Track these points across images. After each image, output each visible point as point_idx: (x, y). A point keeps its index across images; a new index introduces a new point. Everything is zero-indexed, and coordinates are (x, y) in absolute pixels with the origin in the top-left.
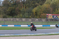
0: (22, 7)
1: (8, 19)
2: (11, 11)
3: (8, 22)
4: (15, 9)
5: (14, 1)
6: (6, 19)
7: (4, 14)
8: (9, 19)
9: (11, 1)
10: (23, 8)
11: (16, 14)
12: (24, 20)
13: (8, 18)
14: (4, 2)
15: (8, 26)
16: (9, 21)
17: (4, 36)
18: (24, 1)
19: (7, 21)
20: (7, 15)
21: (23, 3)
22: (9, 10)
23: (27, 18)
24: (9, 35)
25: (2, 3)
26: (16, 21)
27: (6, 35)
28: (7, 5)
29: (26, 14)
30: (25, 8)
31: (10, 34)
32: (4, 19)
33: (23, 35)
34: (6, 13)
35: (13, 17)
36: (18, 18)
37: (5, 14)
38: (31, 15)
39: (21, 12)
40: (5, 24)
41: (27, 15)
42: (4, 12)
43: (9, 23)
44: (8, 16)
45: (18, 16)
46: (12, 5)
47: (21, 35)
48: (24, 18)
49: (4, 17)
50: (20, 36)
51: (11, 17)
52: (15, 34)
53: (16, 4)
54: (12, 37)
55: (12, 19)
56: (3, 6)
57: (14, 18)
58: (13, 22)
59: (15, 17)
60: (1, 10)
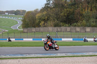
1: (63, 28)
2: (68, 16)
3: (62, 33)
4: (73, 12)
6: (59, 29)
11: (75, 20)
12: (88, 29)
15: (63, 39)
16: (64, 32)
17: (56, 57)
19: (61, 31)
20: (61, 22)
21: (88, 2)
22: (64, 13)
23: (93, 27)
24: (64, 55)
25: (52, 2)
26: (76, 32)
27: (59, 55)
29: (92, 20)
30: (91, 10)
31: (66, 53)
32: (56, 28)
33: (87, 54)
34: (59, 18)
35: (71, 25)
37: (57, 20)
39: (84, 17)
40: (58, 37)
43: (64, 35)
44: (62, 24)
45: (79, 24)
46: (70, 5)
47: (85, 54)
48: (89, 27)
49: (56, 26)
50: (83, 56)
51: (67, 25)
52: (75, 52)
54: (69, 58)
55: (68, 29)
56: (54, 7)
57: (72, 27)
58: (70, 33)
59: (75, 26)
60: (51, 14)
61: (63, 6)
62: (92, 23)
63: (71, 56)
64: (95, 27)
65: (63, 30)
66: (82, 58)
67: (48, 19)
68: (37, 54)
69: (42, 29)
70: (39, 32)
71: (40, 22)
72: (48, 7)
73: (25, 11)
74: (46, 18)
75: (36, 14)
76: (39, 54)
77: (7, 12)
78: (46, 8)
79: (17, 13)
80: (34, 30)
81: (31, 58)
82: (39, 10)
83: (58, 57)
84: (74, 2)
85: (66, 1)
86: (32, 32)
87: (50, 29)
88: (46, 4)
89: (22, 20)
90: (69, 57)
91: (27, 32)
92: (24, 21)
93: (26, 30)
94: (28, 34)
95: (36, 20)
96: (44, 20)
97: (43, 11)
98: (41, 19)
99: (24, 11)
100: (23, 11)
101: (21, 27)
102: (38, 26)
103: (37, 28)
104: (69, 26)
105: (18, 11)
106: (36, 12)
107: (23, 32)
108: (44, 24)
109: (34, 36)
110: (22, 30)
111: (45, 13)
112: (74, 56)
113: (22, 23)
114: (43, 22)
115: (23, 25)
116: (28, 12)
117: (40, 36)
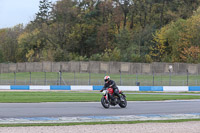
0: (118, 23)
1: (73, 64)
2: (83, 39)
3: (71, 74)
4: (95, 31)
5: (94, 3)
6: (65, 66)
7: (59, 48)
9: (81, 4)
10: (121, 28)
11: (98, 46)
12: (125, 67)
13: (71, 63)
14: (57, 6)
15: (73, 88)
16: (74, 72)
17: (58, 125)
18: (126, 3)
19: (69, 71)
20: (70, 51)
21: (125, 10)
22: (76, 34)
23: (135, 61)
24: (74, 119)
25: (50, 10)
26: (100, 72)
27: (65, 120)
28: (68, 17)
29: (134, 47)
30: (131, 27)
32: (58, 64)
33: (123, 118)
34: (65, 43)
35: (88, 57)
36: (105, 60)
37: (62, 48)
38: (148, 51)
39: (116, 42)
40: (62, 84)
41: (136, 51)
42: (58, 43)
43: (75, 78)
44: (70, 55)
45: (106, 55)
46: (87, 16)
47: (118, 118)
48: (127, 61)
49: (57, 59)
50: (113, 123)
51: (81, 57)
52: (97, 115)
53: (98, 14)
54: (84, 127)
55: (84, 66)
56: (54, 21)
57: (92, 63)
58: (88, 74)
59: (97, 60)
60: (50, 35)
61: (73, 18)
62: (133, 55)
63: (90, 124)
64: (139, 61)
65: (72, 68)
66: (111, 126)
67: (42, 46)
68: (19, 117)
69: (29, 66)
70: (24, 71)
71: (26, 51)
72: (43, 20)
74: (39, 42)
75: (18, 35)
76: (23, 117)
78: (39, 21)
80: (13, 67)
81: (8, 125)
82: (25, 26)
83: (63, 124)
84: (95, 11)
85: (79, 8)
86: (10, 72)
87: (47, 65)
88: (39, 14)
90: (85, 124)
94: (2, 75)
95: (17, 46)
96: (35, 47)
97: (33, 29)
98: (28, 46)
102: (23, 59)
103: (19, 64)
104: (85, 61)
106: (18, 30)
108: (34, 55)
109: (13, 80)
111: (36, 32)
112: (94, 123)
114: (31, 52)
117: (26, 80)
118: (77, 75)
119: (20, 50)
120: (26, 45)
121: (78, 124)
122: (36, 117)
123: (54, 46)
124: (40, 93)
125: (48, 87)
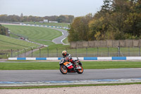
1: (128, 42)
3: (127, 49)
6: (122, 43)
7: (118, 30)
8: (131, 41)
13: (126, 40)
15: (128, 58)
16: (129, 47)
17: (118, 84)
19: (125, 46)
20: (125, 32)
22: (130, 20)
24: (129, 80)
25: (111, 3)
27: (122, 81)
28: (124, 8)
31: (133, 78)
32: (118, 41)
34: (122, 27)
35: (138, 36)
37: (120, 30)
40: (120, 55)
42: (118, 27)
43: (129, 51)
44: (126, 35)
46: (137, 7)
49: (117, 38)
51: (133, 37)
56: (114, 11)
58: (138, 49)
60: (111, 21)
61: (127, 9)
63: (140, 83)
65: (127, 44)
67: (106, 29)
68: (90, 79)
69: (97, 43)
70: (93, 47)
71: (94, 33)
72: (106, 11)
73: (73, 16)
74: (104, 26)
75: (88, 21)
76: (94, 79)
77: (46, 18)
78: (104, 11)
79: (60, 19)
80: (85, 44)
81: (82, 85)
82: (93, 15)
83: (121, 84)
85: (132, 2)
86: (83, 47)
87: (110, 43)
88: (103, 6)
89: (68, 30)
90: (137, 83)
91: (76, 48)
92: (71, 31)
93: (74, 45)
94: (78, 50)
95: (88, 29)
96: (101, 29)
97: (100, 17)
98: (96, 29)
99: (71, 17)
100: (69, 16)
101: (67, 41)
102: (92, 38)
103: (90, 42)
104: (136, 39)
105: (62, 17)
106: (89, 18)
107: (70, 48)
108: (100, 36)
109: (85, 53)
110: (68, 44)
111: (101, 19)
113: (68, 34)
114: (98, 33)
115: (69, 37)
116: (78, 18)
117: (94, 54)
118: (131, 49)
119: (91, 32)
120: (95, 28)
121: (132, 83)
122: (103, 79)
123: (115, 29)
124: (105, 62)
125: (110, 58)
